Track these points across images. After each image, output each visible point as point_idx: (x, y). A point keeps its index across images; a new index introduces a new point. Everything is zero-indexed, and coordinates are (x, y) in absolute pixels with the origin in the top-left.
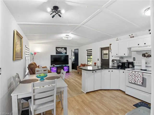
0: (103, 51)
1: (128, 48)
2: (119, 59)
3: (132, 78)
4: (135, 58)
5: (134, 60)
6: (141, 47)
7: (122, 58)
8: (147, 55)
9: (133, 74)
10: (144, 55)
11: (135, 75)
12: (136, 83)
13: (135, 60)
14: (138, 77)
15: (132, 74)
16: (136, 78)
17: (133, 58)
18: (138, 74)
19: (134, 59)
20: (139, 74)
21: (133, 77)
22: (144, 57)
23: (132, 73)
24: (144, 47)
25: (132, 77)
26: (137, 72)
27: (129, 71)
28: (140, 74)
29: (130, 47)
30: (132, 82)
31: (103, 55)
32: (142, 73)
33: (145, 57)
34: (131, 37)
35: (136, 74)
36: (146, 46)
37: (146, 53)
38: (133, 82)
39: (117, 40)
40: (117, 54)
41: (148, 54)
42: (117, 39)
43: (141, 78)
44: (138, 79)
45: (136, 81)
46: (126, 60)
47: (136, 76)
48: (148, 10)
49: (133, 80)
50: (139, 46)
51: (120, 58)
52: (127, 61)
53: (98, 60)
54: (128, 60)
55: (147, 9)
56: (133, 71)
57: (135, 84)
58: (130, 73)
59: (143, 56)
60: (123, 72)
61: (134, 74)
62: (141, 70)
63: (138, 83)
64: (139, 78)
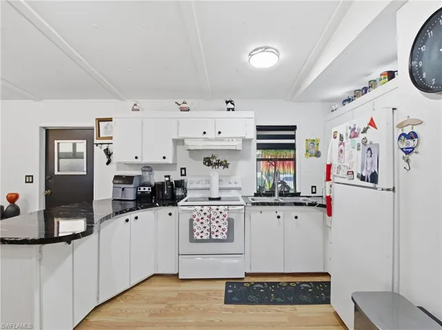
0: (56, 142)
1: (173, 140)
2: (139, 173)
3: (202, 226)
4: (185, 169)
5: (182, 175)
6: (211, 140)
7: (148, 168)
8: (214, 161)
9: (205, 214)
10: (208, 162)
11: (210, 217)
12: (214, 237)
13: (185, 175)
14: (217, 220)
15: (203, 216)
16: (214, 223)
17: (182, 169)
18: (218, 212)
19: (183, 171)
20: (220, 211)
21: (206, 224)
22: (208, 165)
23: (202, 213)
24: (216, 139)
25: (202, 223)
26: (216, 207)
27: (193, 208)
28: (223, 211)
29: (181, 136)
30: (202, 237)
31: (59, 158)
32: (226, 207)
33: (210, 167)
34: (182, 110)
35: (212, 213)
36: (222, 140)
37: (213, 157)
38: (205, 237)
39: (135, 107)
40: (136, 158)
41: (217, 159)
42: (135, 105)
43: (225, 221)
44: (217, 225)
45: (213, 233)
46: (166, 177)
47: (214, 219)
48: (264, 51)
49: (205, 231)
50: (205, 136)
51: (143, 171)
52: (167, 179)
53: (29, 179)
54: (169, 176)
55: (262, 48)
56: (202, 206)
57: (210, 240)
58: (195, 213)
59: (205, 164)
60: (170, 214)
61: (208, 214)
62: (210, 199)
63: (220, 237)
64: (221, 223)
